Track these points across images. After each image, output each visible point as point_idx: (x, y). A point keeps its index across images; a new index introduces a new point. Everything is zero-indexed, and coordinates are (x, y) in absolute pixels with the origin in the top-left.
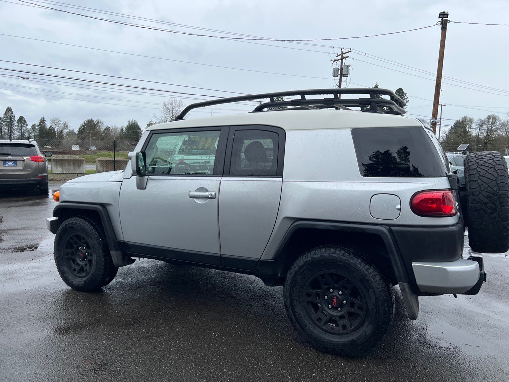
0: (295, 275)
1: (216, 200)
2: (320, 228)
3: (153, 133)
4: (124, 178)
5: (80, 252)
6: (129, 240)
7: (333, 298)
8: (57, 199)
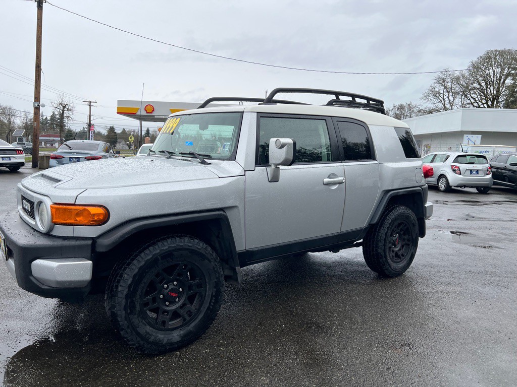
0: (387, 231)
1: (344, 184)
2: (401, 194)
3: (261, 115)
4: (245, 171)
5: (170, 291)
6: (254, 246)
7: (396, 239)
8: (104, 218)
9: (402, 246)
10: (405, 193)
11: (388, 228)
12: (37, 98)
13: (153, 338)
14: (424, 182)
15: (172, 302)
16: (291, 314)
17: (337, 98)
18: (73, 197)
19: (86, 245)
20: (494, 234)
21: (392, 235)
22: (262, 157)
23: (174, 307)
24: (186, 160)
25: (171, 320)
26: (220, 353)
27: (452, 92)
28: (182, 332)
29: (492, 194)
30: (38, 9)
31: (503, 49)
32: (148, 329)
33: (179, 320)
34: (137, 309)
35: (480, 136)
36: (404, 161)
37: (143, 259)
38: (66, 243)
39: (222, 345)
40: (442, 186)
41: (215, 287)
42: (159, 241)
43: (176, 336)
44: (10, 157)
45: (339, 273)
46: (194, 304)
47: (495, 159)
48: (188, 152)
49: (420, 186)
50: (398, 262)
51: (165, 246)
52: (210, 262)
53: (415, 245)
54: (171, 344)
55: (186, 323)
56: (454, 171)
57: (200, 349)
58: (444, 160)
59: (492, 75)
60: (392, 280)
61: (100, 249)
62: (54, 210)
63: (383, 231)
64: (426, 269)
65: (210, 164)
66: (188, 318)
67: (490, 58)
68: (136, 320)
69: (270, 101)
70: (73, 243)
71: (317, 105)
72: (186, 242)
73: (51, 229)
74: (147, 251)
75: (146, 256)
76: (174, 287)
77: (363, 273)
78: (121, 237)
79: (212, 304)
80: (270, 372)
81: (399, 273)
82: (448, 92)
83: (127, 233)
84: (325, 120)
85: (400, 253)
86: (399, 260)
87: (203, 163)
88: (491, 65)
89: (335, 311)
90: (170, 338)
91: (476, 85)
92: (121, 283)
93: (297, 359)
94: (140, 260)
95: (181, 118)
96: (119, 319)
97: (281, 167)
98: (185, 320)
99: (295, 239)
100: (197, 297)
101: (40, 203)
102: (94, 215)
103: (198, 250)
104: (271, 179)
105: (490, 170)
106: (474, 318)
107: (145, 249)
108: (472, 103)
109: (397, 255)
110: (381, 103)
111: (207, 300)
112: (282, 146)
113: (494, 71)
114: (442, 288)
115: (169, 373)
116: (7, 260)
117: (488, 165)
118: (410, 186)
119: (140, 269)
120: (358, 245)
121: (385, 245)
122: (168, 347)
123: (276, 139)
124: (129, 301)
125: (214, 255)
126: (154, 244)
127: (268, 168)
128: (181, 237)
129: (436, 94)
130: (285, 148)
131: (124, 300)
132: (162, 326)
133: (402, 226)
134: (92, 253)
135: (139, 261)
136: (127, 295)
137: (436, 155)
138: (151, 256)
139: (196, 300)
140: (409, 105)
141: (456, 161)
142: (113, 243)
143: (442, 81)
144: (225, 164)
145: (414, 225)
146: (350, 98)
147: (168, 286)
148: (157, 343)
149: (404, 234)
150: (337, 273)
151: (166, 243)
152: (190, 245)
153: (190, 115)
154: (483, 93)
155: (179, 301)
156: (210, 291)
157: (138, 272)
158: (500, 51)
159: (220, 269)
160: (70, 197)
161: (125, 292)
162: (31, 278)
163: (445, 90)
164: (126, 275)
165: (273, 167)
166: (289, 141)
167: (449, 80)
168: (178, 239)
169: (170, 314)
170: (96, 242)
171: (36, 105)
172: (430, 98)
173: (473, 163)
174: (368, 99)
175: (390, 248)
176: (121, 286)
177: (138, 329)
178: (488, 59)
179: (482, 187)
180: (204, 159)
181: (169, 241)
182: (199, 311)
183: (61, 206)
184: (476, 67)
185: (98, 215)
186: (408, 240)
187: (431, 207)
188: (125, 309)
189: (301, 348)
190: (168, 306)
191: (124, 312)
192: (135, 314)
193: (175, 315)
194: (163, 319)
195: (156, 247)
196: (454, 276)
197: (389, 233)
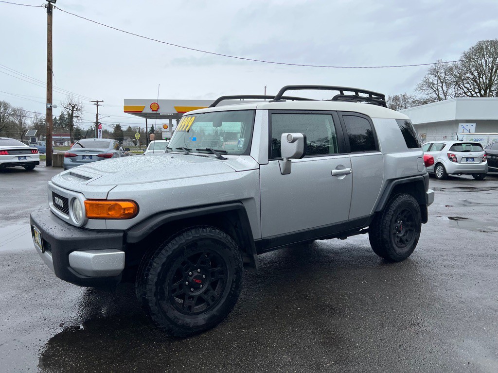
1: (351, 174)
3: (272, 112)
4: (259, 165)
5: (195, 278)
6: (269, 235)
7: (400, 226)
8: (134, 212)
9: (406, 232)
10: (408, 181)
11: (393, 215)
12: (49, 100)
13: (180, 321)
14: (426, 171)
15: (197, 288)
16: (305, 298)
17: (342, 93)
18: (105, 193)
19: (119, 237)
20: (492, 219)
21: (396, 221)
22: (274, 151)
23: (198, 293)
24: (203, 156)
25: (197, 304)
26: (243, 335)
27: (446, 83)
28: (206, 316)
29: (488, 180)
30: (48, 14)
31: (494, 40)
32: (176, 313)
33: (203, 305)
34: (166, 295)
35: (474, 125)
36: (406, 151)
37: (170, 248)
38: (100, 235)
39: (244, 328)
40: (439, 174)
41: (235, 274)
42: (184, 232)
43: (201, 319)
44: (25, 157)
45: (347, 259)
46: (216, 290)
47: (490, 146)
48: (205, 149)
49: (421, 175)
50: (403, 247)
51: (190, 236)
52: (230, 250)
53: (418, 230)
54: (198, 327)
55: (210, 308)
56: (451, 159)
57: (224, 332)
58: (440, 148)
59: (484, 65)
60: (397, 264)
61: (130, 241)
62: (88, 205)
63: (388, 218)
64: (429, 253)
65: (227, 159)
66: (211, 303)
67: (482, 48)
68: (166, 305)
69: (279, 98)
70: (106, 235)
71: (322, 100)
72: (207, 232)
73: (85, 223)
74: (174, 242)
75: (174, 245)
76: (199, 274)
77: (370, 258)
78: (151, 229)
79: (233, 289)
80: (291, 350)
81: (404, 258)
82: (442, 83)
83: (156, 225)
84: (331, 114)
85: (404, 238)
86: (404, 245)
87: (220, 158)
88: (483, 55)
89: (347, 294)
90: (196, 322)
91: (468, 75)
92: (152, 271)
93: (314, 338)
94: (168, 249)
95: (195, 117)
96: (150, 305)
97: (293, 160)
98: (208, 305)
99: (306, 228)
100: (219, 283)
101: (74, 199)
102: (124, 209)
103: (219, 239)
104: (283, 172)
105: (485, 157)
106: (477, 298)
107: (172, 239)
108: (465, 93)
109: (401, 241)
110: (383, 96)
111: (229, 285)
112: (294, 141)
113: (486, 61)
114: (446, 271)
115: (198, 353)
116: (43, 252)
117: (483, 153)
118: (413, 175)
119: (168, 257)
120: (364, 232)
121: (389, 232)
122: (195, 330)
123: (287, 134)
124: (159, 287)
125: (234, 244)
126: (180, 234)
127: (280, 161)
128: (203, 227)
129: (430, 85)
130: (296, 143)
131: (154, 287)
132: (188, 311)
133: (405, 213)
134: (123, 244)
135: (167, 251)
136: (156, 283)
137: (432, 144)
138: (177, 246)
139: (218, 286)
140: (404, 96)
141: (452, 149)
142: (143, 235)
143: (435, 72)
144: (241, 159)
145: (417, 212)
146: (353, 93)
147: (192, 273)
148: (185, 327)
149: (408, 221)
150: (344, 258)
151: (190, 234)
152: (212, 234)
153: (204, 113)
154: (476, 82)
155: (203, 287)
156: (230, 277)
157: (166, 260)
158: (491, 41)
159: (239, 256)
160: (102, 193)
161: (155, 280)
162: (69, 268)
163: (439, 81)
164: (155, 264)
165: (285, 160)
166: (300, 135)
167: (442, 71)
168: (201, 229)
169: (195, 299)
170: (127, 234)
171: (49, 106)
172: (424, 88)
173: (469, 151)
174: (370, 93)
175: (395, 234)
176: (151, 274)
177: (167, 314)
178: (480, 49)
179: (478, 174)
180: (221, 154)
181: (193, 231)
182: (221, 296)
183: (94, 202)
184: (468, 58)
185: (129, 208)
186: (412, 226)
187: (433, 194)
188: (155, 295)
189: (317, 328)
190: (192, 292)
191: (154, 298)
192: (164, 300)
193: (200, 300)
194: (189, 304)
195: (182, 237)
196: (456, 259)
197: (394, 220)
